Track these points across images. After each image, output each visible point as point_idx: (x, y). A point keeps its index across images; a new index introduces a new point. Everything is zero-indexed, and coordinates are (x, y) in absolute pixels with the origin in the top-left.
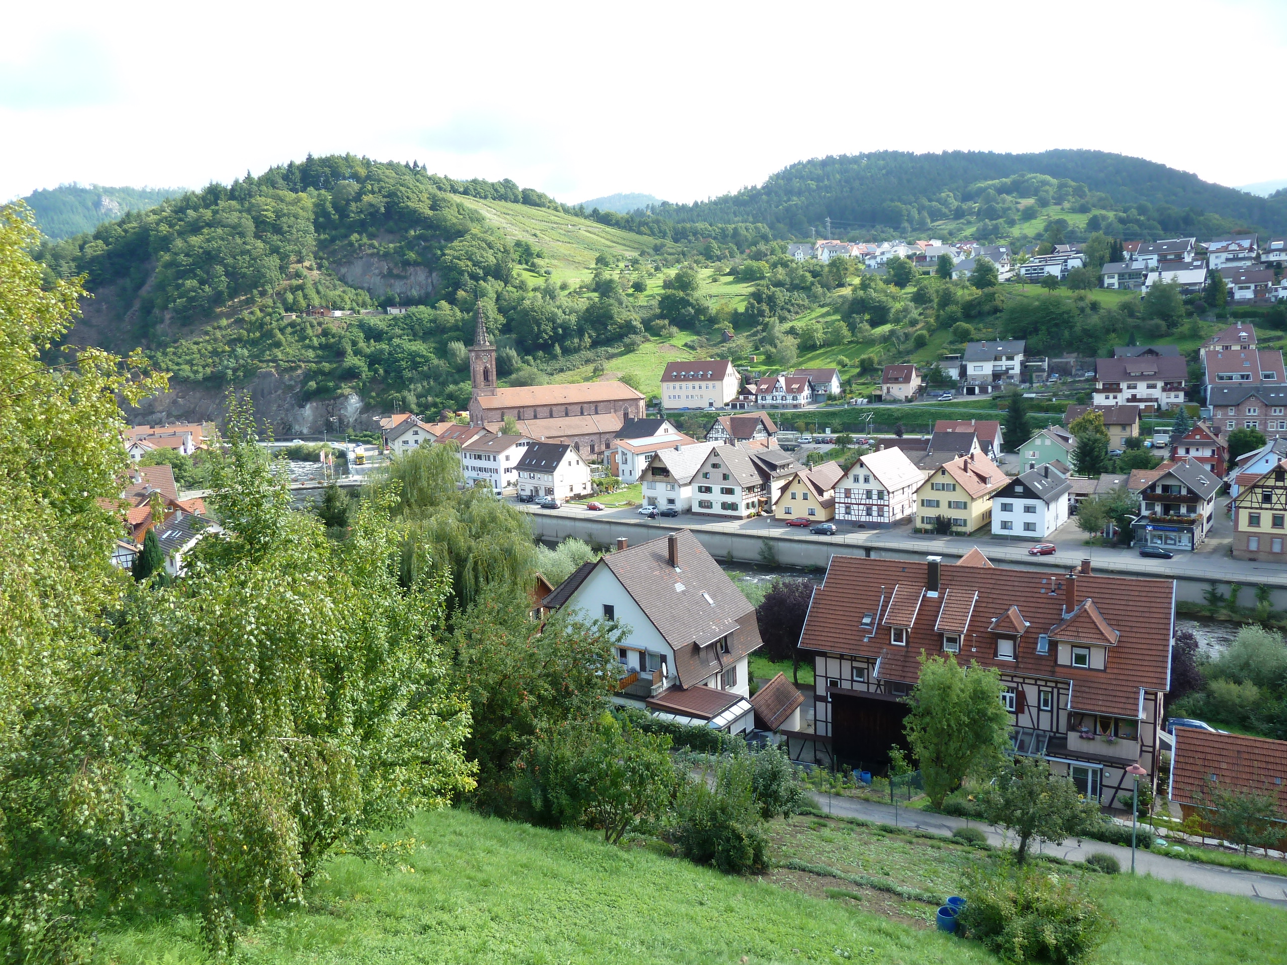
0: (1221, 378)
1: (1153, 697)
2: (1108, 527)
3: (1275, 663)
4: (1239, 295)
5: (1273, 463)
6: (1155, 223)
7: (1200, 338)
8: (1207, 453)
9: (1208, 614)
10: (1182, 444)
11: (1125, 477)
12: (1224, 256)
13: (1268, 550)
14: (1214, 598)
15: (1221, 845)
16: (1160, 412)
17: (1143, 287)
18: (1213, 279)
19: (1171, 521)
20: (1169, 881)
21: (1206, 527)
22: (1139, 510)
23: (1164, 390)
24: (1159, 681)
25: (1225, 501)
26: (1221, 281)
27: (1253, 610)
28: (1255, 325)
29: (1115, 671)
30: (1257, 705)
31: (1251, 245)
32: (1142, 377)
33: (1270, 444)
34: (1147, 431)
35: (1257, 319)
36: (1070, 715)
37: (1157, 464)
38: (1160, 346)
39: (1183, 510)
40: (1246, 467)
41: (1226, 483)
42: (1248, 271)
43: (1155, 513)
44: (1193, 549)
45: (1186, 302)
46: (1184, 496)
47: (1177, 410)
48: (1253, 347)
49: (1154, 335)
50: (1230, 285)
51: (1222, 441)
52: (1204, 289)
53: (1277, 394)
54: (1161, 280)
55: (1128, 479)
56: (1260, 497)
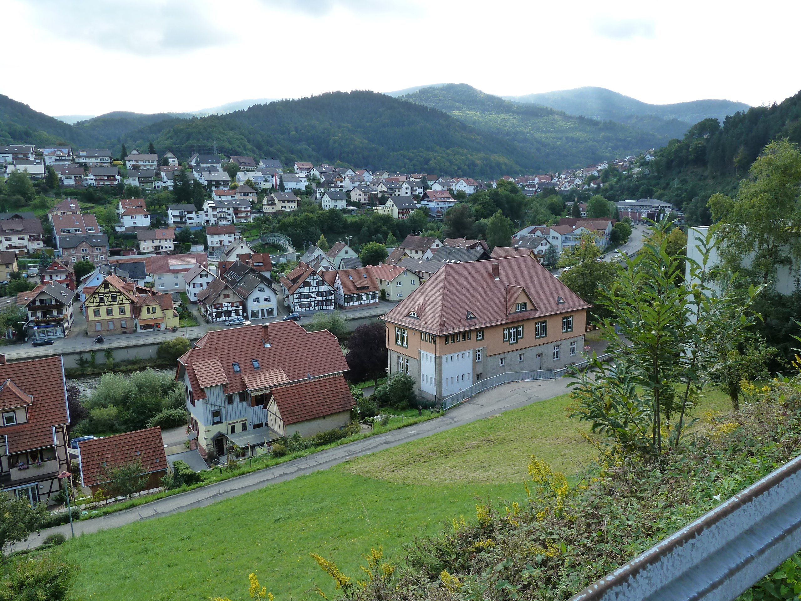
0: (64, 232)
1: (61, 430)
2: (8, 332)
3: (122, 391)
4: (66, 182)
5: (101, 280)
6: (7, 134)
7: (47, 207)
8: (63, 277)
9: (80, 373)
10: (47, 273)
11: (14, 297)
12: (54, 158)
13: (107, 329)
14: (82, 363)
15: (116, 500)
16: (29, 255)
17: (5, 175)
18: (49, 172)
19: (49, 321)
20: (96, 532)
21: (70, 322)
22: (27, 317)
23: (29, 240)
24: (63, 419)
25: (78, 305)
26: (54, 173)
27: (105, 364)
28: (78, 200)
29: (35, 421)
30: (117, 417)
31: (69, 153)
32: (14, 233)
33: (97, 269)
34: (22, 267)
35: (79, 196)
36: (9, 458)
37: (33, 288)
38: (22, 212)
39: (55, 313)
40: (87, 283)
41: (77, 294)
42: (69, 168)
43: (38, 318)
44: (65, 336)
45: (35, 185)
46: (54, 305)
47: (40, 253)
48: (79, 213)
49: (17, 205)
50: (60, 176)
51: (71, 269)
52: (45, 178)
53: (97, 240)
54: (16, 171)
55: (16, 298)
56: (98, 299)
